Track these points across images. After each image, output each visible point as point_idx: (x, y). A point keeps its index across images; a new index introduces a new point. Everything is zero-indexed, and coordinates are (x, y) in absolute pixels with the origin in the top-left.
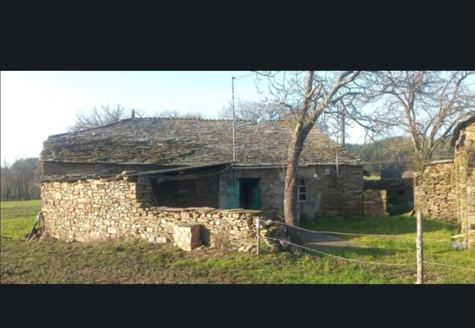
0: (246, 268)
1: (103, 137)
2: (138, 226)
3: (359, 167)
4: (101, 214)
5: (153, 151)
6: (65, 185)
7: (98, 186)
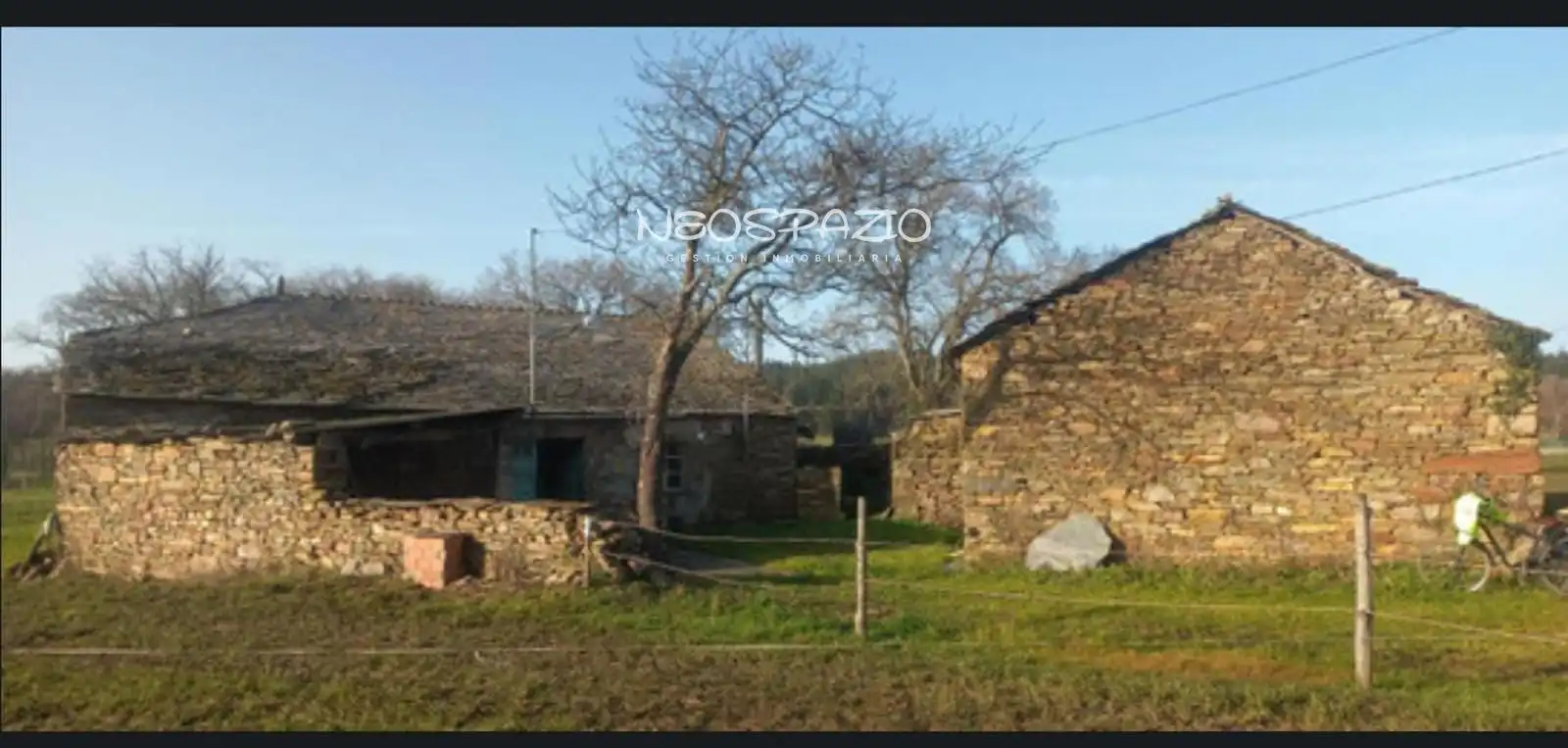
0: (564, 610)
1: (211, 338)
2: (316, 541)
3: (788, 420)
4: (221, 516)
5: (336, 375)
6: (128, 450)
7: (216, 453)
